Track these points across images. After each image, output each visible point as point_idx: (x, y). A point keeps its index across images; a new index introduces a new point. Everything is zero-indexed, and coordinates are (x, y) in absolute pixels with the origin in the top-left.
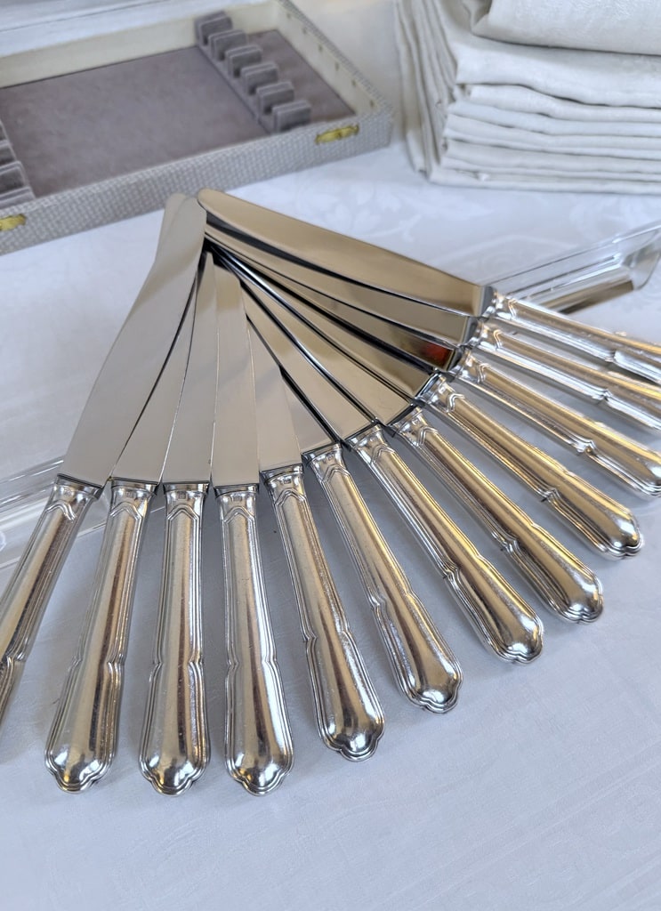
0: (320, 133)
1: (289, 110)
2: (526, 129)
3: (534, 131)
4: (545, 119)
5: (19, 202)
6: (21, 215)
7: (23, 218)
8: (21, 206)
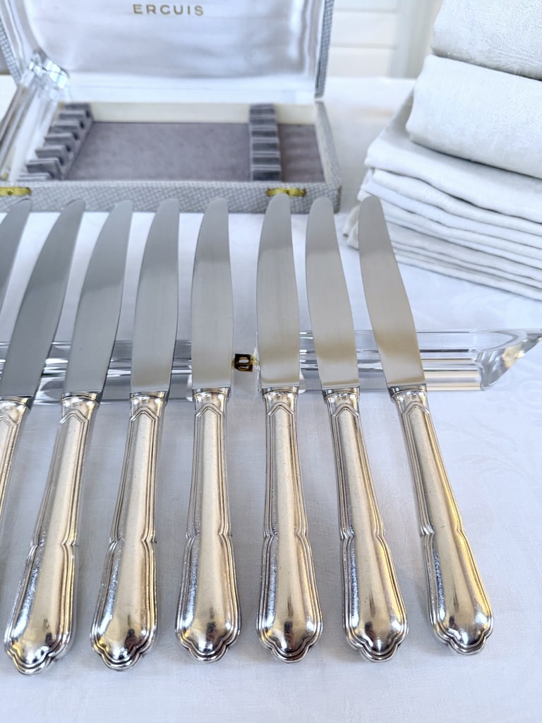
0: (271, 188)
1: (262, 169)
2: (425, 217)
3: (431, 220)
4: (441, 212)
5: (33, 181)
6: (28, 188)
7: (29, 191)
8: (31, 183)
